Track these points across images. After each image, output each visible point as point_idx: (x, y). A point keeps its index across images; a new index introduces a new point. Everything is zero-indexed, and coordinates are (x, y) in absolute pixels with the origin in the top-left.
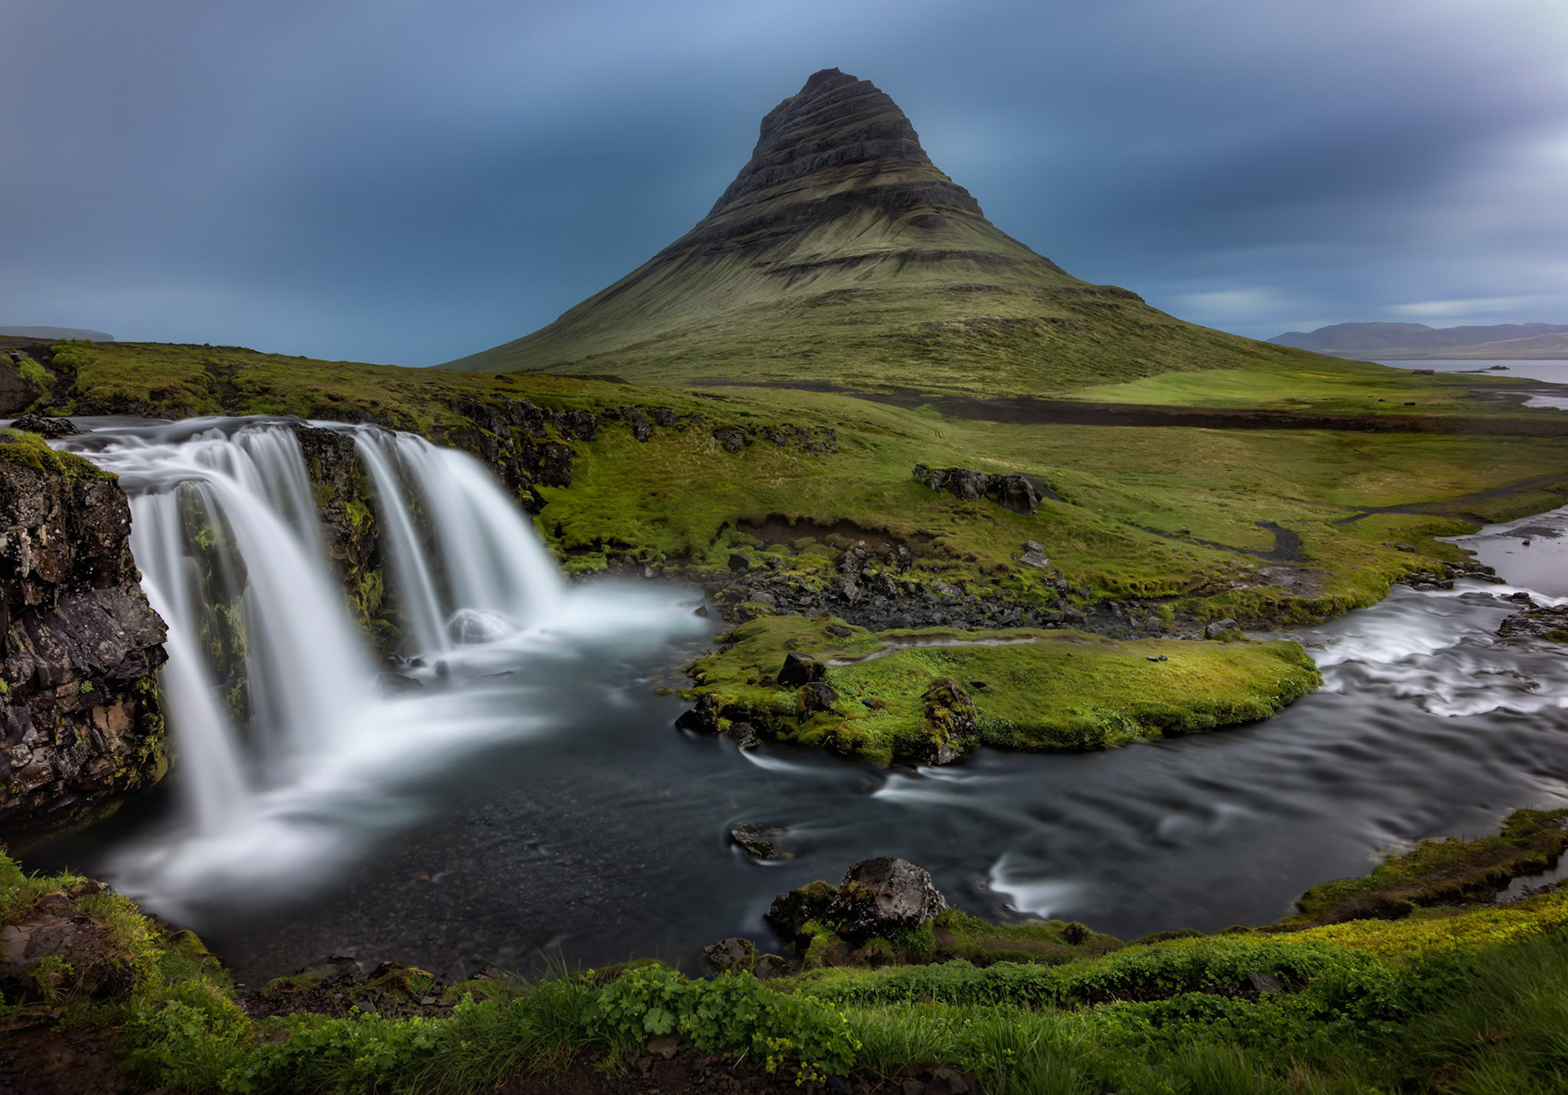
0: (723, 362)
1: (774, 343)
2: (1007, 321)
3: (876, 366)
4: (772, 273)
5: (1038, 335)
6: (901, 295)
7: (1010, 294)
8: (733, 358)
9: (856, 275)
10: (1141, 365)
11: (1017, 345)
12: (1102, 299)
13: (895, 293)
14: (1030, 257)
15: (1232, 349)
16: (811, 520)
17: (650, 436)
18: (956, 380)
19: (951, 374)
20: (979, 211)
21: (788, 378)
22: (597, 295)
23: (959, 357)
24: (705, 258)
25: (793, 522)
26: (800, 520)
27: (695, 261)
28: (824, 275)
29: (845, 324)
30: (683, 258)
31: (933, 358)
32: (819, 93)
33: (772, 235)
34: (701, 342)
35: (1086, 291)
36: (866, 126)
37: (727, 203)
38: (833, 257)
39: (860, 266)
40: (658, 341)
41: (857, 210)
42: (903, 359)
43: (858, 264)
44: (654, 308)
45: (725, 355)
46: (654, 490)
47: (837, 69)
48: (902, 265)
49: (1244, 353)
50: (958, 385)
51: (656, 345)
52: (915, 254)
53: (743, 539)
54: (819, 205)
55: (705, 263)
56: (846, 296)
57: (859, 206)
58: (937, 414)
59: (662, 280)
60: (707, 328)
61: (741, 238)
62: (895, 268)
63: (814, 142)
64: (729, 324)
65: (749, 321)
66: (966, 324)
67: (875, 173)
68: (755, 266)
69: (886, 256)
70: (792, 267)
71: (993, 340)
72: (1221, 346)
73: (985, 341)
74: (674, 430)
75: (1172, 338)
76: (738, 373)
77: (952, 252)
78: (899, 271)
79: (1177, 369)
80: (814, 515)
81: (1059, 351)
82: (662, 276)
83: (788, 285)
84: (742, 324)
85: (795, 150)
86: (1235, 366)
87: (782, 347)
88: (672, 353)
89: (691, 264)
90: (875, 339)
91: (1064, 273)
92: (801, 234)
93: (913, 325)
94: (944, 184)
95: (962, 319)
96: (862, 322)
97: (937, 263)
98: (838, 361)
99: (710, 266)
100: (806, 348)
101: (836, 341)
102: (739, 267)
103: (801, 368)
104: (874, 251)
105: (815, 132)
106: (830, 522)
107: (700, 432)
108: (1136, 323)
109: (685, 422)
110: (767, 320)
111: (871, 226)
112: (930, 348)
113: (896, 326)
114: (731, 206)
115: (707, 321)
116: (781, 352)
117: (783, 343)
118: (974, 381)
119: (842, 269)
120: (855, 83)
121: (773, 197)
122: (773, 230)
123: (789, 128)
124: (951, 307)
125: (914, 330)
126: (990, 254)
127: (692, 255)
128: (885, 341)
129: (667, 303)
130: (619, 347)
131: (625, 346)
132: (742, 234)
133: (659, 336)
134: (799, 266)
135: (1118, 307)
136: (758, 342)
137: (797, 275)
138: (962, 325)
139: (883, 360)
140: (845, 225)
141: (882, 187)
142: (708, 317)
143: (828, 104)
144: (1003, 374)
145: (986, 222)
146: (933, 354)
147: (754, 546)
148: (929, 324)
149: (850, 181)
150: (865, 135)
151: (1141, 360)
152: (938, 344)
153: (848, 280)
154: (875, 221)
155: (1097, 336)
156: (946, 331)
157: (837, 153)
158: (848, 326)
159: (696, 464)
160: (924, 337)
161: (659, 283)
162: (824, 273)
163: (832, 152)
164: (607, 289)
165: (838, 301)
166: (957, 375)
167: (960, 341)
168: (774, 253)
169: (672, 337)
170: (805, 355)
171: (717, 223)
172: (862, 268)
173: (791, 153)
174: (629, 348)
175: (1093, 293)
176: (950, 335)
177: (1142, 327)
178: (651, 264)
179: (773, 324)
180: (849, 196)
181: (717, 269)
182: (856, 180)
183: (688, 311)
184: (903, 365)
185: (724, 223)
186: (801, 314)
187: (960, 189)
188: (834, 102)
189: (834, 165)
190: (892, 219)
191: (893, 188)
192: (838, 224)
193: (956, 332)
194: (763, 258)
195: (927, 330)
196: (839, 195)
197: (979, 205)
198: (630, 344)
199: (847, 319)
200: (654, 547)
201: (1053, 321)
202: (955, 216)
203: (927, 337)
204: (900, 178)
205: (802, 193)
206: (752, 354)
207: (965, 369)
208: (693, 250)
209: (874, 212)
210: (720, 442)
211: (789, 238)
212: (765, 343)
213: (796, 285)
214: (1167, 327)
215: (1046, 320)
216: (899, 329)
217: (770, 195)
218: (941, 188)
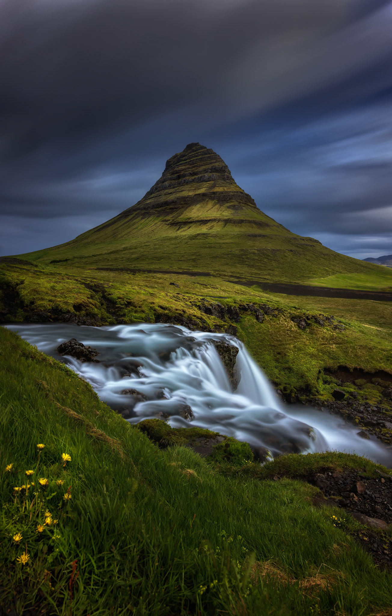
0: (159, 261)
1: (178, 255)
2: (274, 250)
3: (225, 267)
4: (171, 224)
5: (286, 256)
6: (228, 237)
7: (272, 239)
8: (162, 260)
9: (207, 227)
10: (327, 271)
11: (279, 260)
12: (307, 243)
13: (226, 236)
14: (276, 224)
15: (359, 265)
16: (361, 370)
17: (264, 320)
18: (259, 274)
19: (256, 271)
20: (254, 204)
21: (190, 271)
22: (94, 229)
23: (257, 264)
24: (142, 216)
25: (352, 370)
26: (355, 369)
27: (137, 217)
28: (193, 227)
29: (207, 248)
30: (132, 216)
31: (247, 264)
32: (190, 153)
33: (170, 209)
34: (144, 252)
35: (301, 239)
36: (210, 167)
37: (151, 194)
38: (197, 219)
39: (208, 224)
40: (125, 250)
41: (206, 201)
42: (235, 264)
43: (207, 223)
44: (119, 236)
45: (159, 259)
46: (279, 351)
47: (198, 143)
48: (226, 224)
49: (363, 267)
50: (261, 276)
51: (124, 252)
52: (231, 220)
53: (329, 379)
54: (191, 198)
55: (142, 219)
56: (205, 236)
57: (207, 199)
58: (260, 290)
59: (123, 224)
60: (145, 246)
61: (157, 209)
62: (223, 226)
63: (188, 172)
64: (155, 245)
65: (164, 244)
66: (258, 251)
67: (214, 186)
68: (163, 221)
69: (219, 220)
70: (180, 222)
71: (269, 258)
72: (354, 263)
73: (266, 258)
74: (273, 317)
75: (336, 260)
76: (168, 267)
77: (246, 220)
78: (224, 226)
79: (341, 273)
80: (363, 367)
81: (295, 263)
82: (122, 223)
83: (178, 230)
84: (161, 245)
85: (180, 175)
86: (361, 272)
87: (183, 256)
88: (134, 256)
89: (136, 218)
90: (222, 255)
91: (289, 231)
92: (183, 209)
93: (237, 250)
94: (241, 193)
95: (256, 248)
96: (214, 247)
97: (239, 225)
98: (208, 264)
99: (144, 220)
100: (193, 257)
101: (206, 255)
102: (157, 221)
103: (194, 266)
104: (214, 218)
105: (189, 168)
106: (373, 371)
107: (285, 318)
108: (322, 253)
109: (276, 312)
110: (172, 244)
111: (212, 208)
112: (246, 260)
113: (229, 250)
114: (152, 196)
115: (145, 243)
116: (183, 259)
117: (183, 255)
118: (266, 275)
119: (200, 225)
120: (205, 149)
121: (171, 193)
122: (171, 207)
123: (178, 165)
124: (250, 243)
125: (237, 252)
126: (261, 222)
127: (136, 214)
128: (226, 256)
129: (126, 234)
130: (106, 251)
131: (109, 251)
132: (158, 208)
133: (124, 248)
134: (182, 222)
135: (314, 246)
136: (171, 254)
137: (182, 226)
138: (256, 251)
139: (227, 264)
140: (202, 207)
141: (217, 192)
142: (145, 241)
143: (194, 157)
144: (277, 273)
145: (258, 209)
146: (247, 263)
147: (336, 384)
148: (242, 250)
149: (204, 189)
150: (210, 170)
151: (327, 268)
152: (247, 258)
153: (204, 229)
154: (214, 206)
155: (308, 258)
156: (250, 253)
157: (198, 177)
158: (208, 249)
159: (290, 336)
160: (242, 255)
161: (122, 225)
162: (194, 225)
163: (196, 177)
164: (98, 226)
165: (202, 238)
166: (259, 272)
167: (256, 258)
168: (172, 216)
169: (130, 249)
170: (194, 260)
171: (148, 202)
172: (209, 225)
173: (178, 176)
174: (111, 253)
175: (303, 240)
176: (252, 255)
177: (324, 255)
178: (118, 217)
179: (175, 246)
180: (204, 195)
181: (147, 221)
182: (206, 189)
183: (135, 238)
184: (236, 267)
185: (151, 203)
186: (187, 243)
187: (247, 195)
188: (196, 156)
189: (197, 182)
190: (221, 206)
191: (222, 193)
192: (198, 206)
193: (254, 253)
194: (168, 218)
195: (242, 252)
196: (199, 194)
197: (255, 202)
198: (111, 251)
199: (207, 246)
200: (289, 384)
201: (291, 251)
202: (246, 206)
203: (243, 255)
204: (224, 189)
205: (183, 193)
206: (170, 259)
207: (261, 270)
208: (137, 212)
209: (213, 202)
210: (296, 324)
211: (178, 210)
212: (174, 254)
213: (181, 230)
214: (333, 255)
215: (288, 250)
216: (231, 252)
217: (170, 192)
218: (240, 194)
